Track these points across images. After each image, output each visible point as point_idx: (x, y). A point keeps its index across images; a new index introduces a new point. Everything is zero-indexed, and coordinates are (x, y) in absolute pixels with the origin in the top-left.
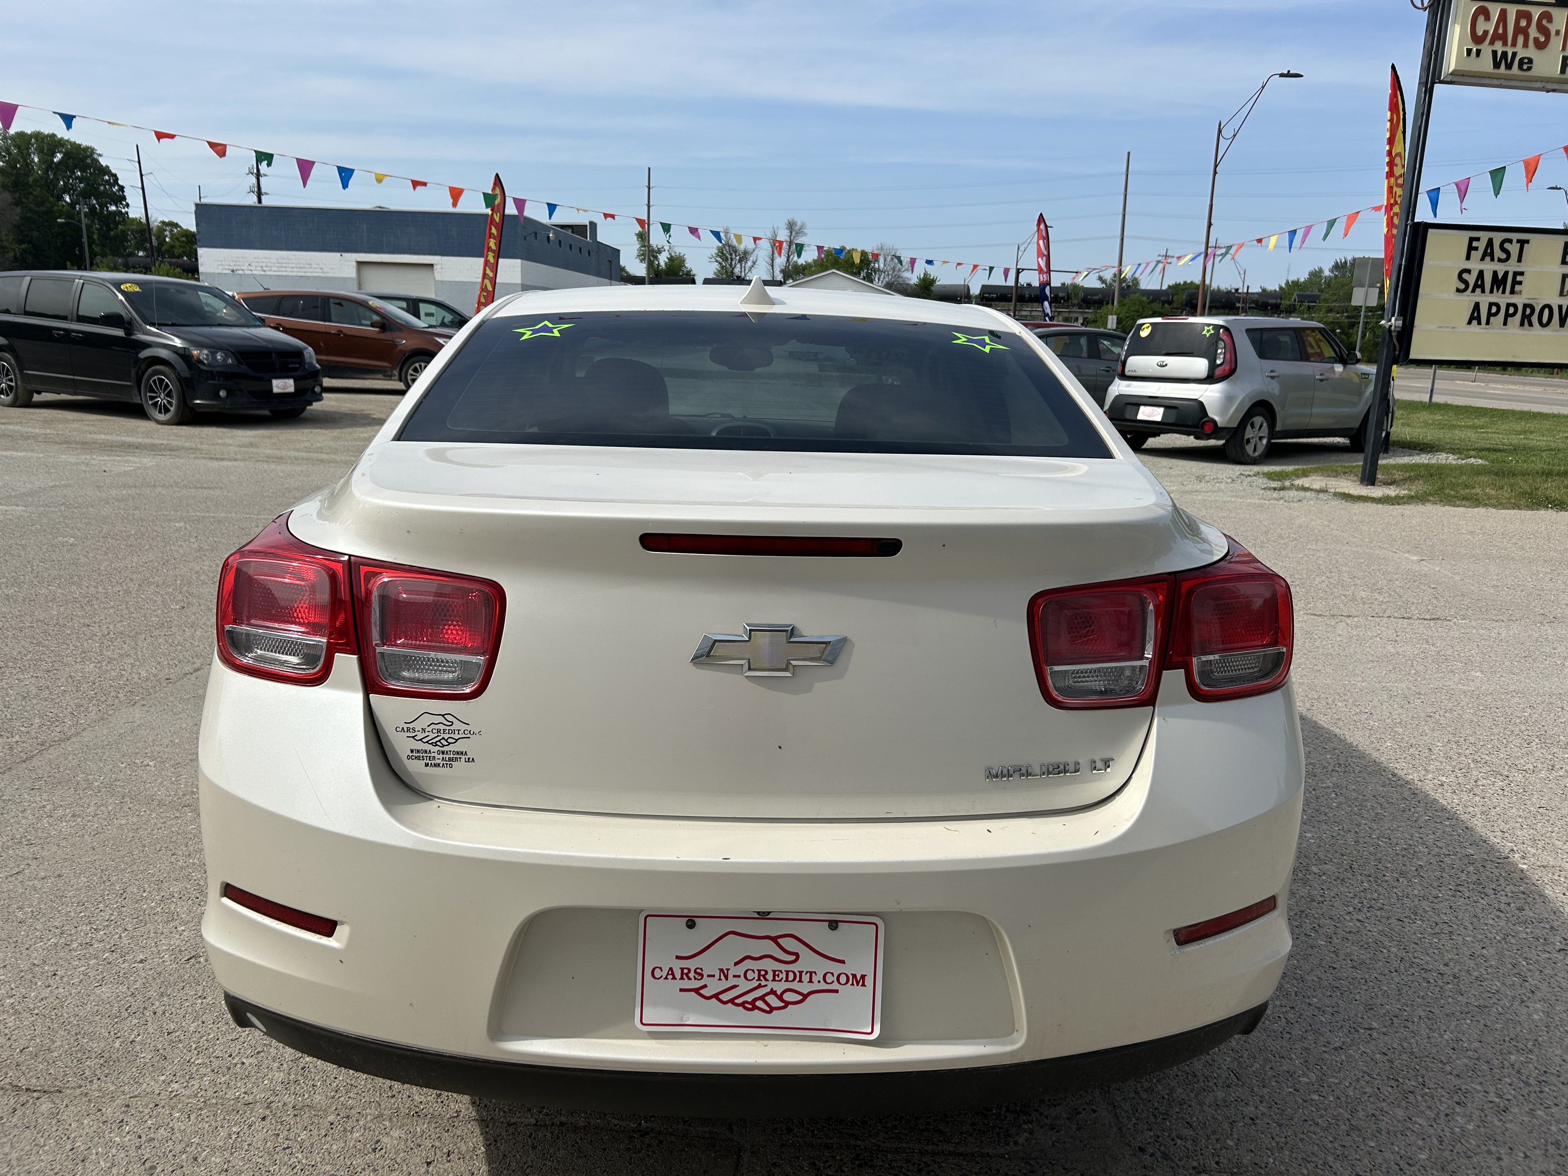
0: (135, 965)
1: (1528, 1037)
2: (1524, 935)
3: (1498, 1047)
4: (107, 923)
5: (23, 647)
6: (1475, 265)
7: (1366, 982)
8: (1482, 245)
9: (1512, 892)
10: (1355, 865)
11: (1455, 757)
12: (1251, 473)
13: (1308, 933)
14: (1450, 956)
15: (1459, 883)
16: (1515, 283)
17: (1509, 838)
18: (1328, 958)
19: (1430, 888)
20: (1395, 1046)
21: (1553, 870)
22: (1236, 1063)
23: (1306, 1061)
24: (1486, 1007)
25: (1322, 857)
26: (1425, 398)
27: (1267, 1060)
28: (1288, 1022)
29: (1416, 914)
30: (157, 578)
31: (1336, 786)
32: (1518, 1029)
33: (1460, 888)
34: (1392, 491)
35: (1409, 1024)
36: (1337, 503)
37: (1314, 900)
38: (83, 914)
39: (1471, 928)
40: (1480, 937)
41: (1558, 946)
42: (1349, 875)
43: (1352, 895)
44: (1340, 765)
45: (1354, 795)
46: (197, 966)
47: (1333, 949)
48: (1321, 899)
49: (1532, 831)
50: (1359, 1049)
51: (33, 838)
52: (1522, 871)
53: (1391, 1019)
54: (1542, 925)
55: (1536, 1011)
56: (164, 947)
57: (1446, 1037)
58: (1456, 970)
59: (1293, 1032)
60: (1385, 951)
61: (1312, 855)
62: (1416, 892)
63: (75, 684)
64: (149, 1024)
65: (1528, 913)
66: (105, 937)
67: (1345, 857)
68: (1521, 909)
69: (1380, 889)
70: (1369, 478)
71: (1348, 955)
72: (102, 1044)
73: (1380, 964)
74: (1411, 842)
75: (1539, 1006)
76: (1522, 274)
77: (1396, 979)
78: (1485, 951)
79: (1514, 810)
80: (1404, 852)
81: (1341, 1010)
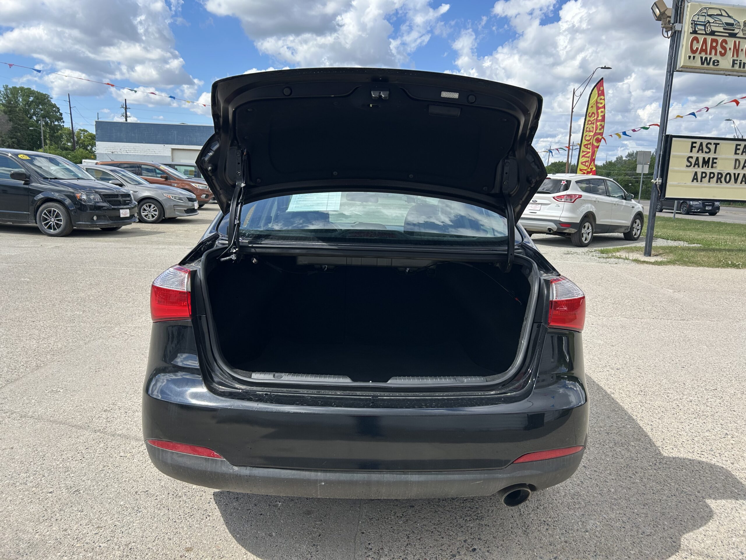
6: (695, 154)
8: (697, 145)
11: (697, 388)
12: (593, 250)
13: (631, 476)
14: (700, 488)
18: (641, 489)
19: (689, 453)
25: (636, 437)
26: (672, 216)
28: (623, 522)
29: (682, 466)
33: (703, 453)
34: (659, 259)
35: (682, 523)
36: (634, 264)
37: (633, 459)
39: (710, 473)
40: (714, 477)
42: (649, 446)
43: (651, 456)
44: (642, 391)
45: (650, 406)
46: (79, 495)
47: (643, 484)
48: (636, 459)
49: (736, 424)
50: (659, 535)
53: (674, 520)
54: (743, 471)
56: (63, 485)
59: (626, 527)
60: (668, 485)
63: (26, 350)
64: (53, 525)
70: (648, 253)
71: (651, 487)
72: (29, 536)
73: (667, 492)
74: (678, 430)
76: (716, 159)
77: (675, 500)
79: (726, 414)
80: (675, 435)
81: (649, 516)
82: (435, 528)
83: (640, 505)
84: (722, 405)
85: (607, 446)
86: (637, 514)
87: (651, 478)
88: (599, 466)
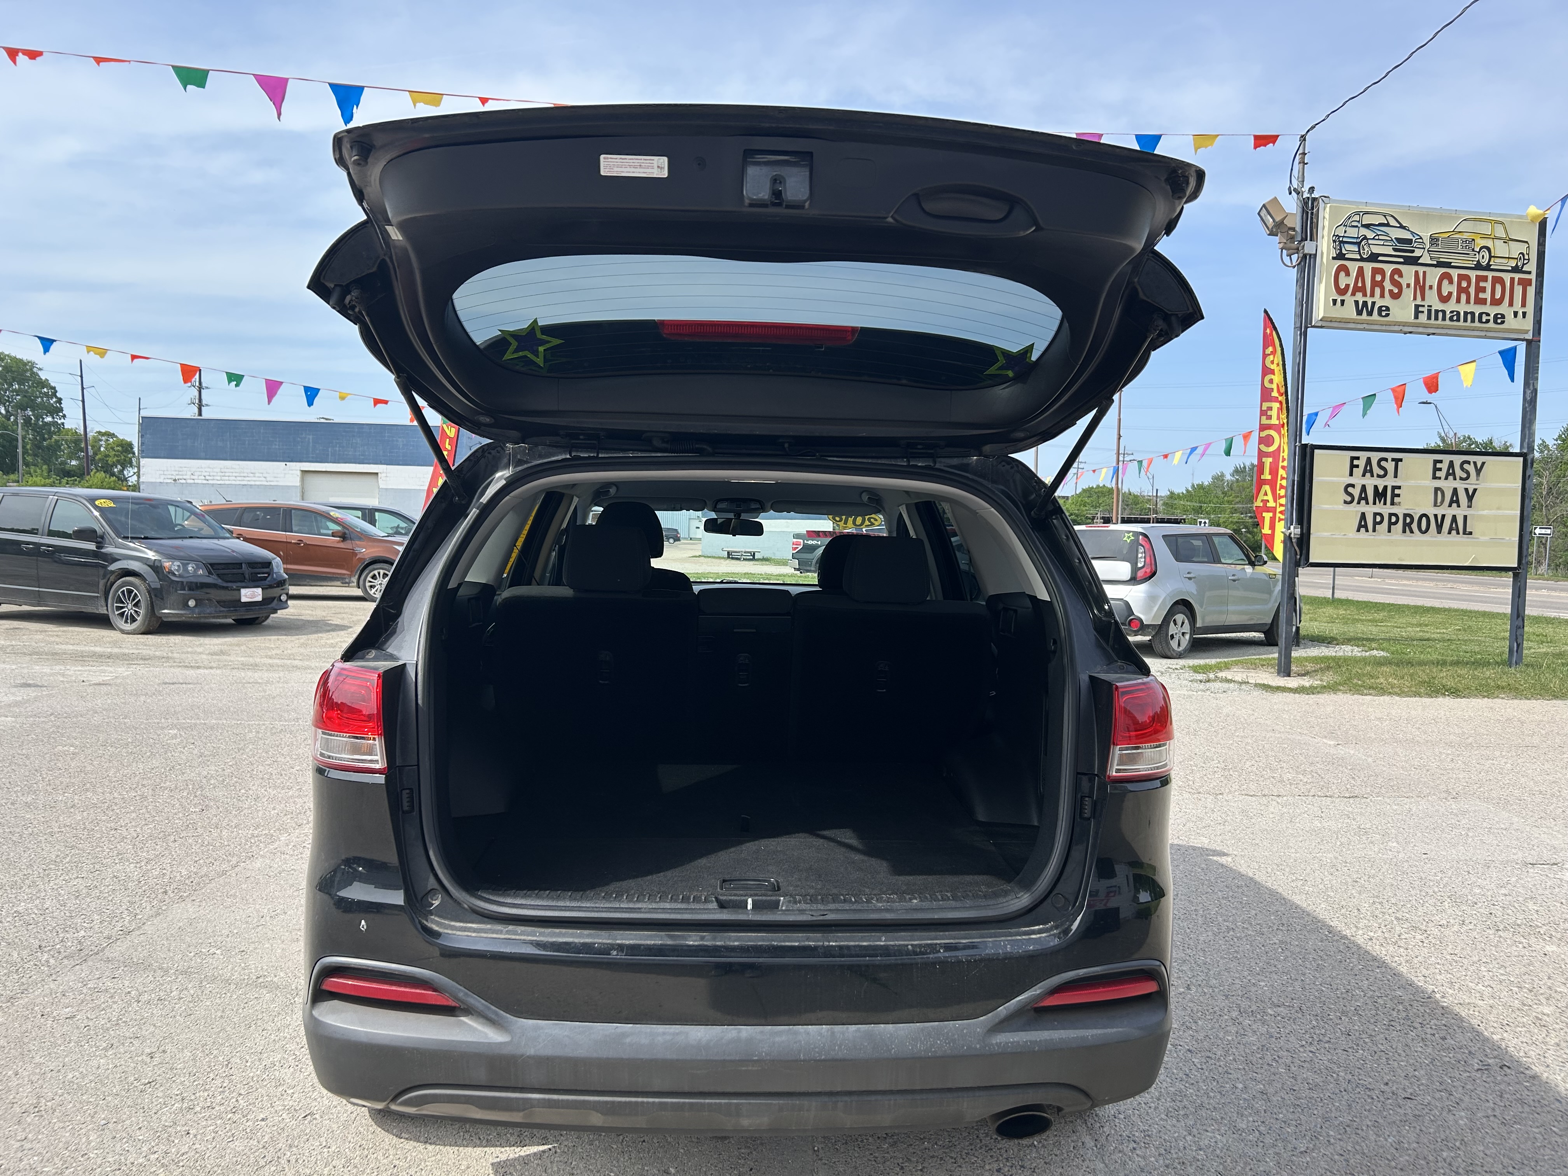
0: (259, 1123)
1: (1456, 1138)
2: (1448, 1059)
3: (1433, 1147)
4: (221, 1089)
5: (59, 850)
6: (1358, 480)
7: (1321, 1100)
8: (1362, 463)
9: (1436, 1025)
10: (1304, 1006)
11: (1381, 916)
12: (1178, 667)
13: (1270, 1063)
14: (1388, 1078)
15: (1391, 1019)
16: (1394, 495)
17: (1431, 982)
18: (1289, 1083)
19: (1368, 1024)
20: (1349, 1148)
21: (1469, 1006)
22: (1221, 1167)
23: (1279, 1163)
24: (1419, 1116)
25: (1276, 1001)
26: (1329, 594)
27: (1246, 1163)
28: (1260, 1133)
29: (1358, 1045)
30: (168, 783)
31: (1281, 942)
32: (1448, 1132)
33: (1392, 1023)
34: (1306, 682)
35: (1359, 1132)
36: (1257, 693)
37: (1273, 1037)
38: (196, 1083)
39: (1404, 1054)
40: (1411, 1061)
41: (1476, 1067)
42: (1300, 1015)
43: (1303, 1031)
44: (1283, 925)
45: (1298, 950)
46: (314, 1122)
47: (1292, 1075)
48: (1278, 1035)
49: (1449, 975)
50: (1320, 1152)
51: (128, 1020)
52: (1443, 1008)
53: (1344, 1128)
54: (1462, 1050)
55: (1461, 1118)
56: (280, 1108)
57: (1390, 1140)
58: (1394, 1088)
59: (1266, 1141)
60: (1334, 1075)
61: (1267, 1000)
62: (1356, 1028)
63: (121, 882)
64: (287, 1170)
65: (1450, 1041)
66: (223, 1101)
67: (1295, 1001)
68: (1444, 1039)
69: (1326, 1026)
70: (1285, 670)
71: (1306, 1079)
73: (1332, 1085)
74: (1349, 987)
75: (1463, 1114)
76: (1399, 488)
77: (1346, 1097)
78: (1416, 1073)
79: (1433, 959)
80: (1344, 996)
81: (1303, 1122)
82: (945, 1153)
83: (1288, 1108)
84: (1425, 945)
85: (1226, 1017)
86: (1285, 1122)
87: (1305, 1066)
88: (1215, 1049)
